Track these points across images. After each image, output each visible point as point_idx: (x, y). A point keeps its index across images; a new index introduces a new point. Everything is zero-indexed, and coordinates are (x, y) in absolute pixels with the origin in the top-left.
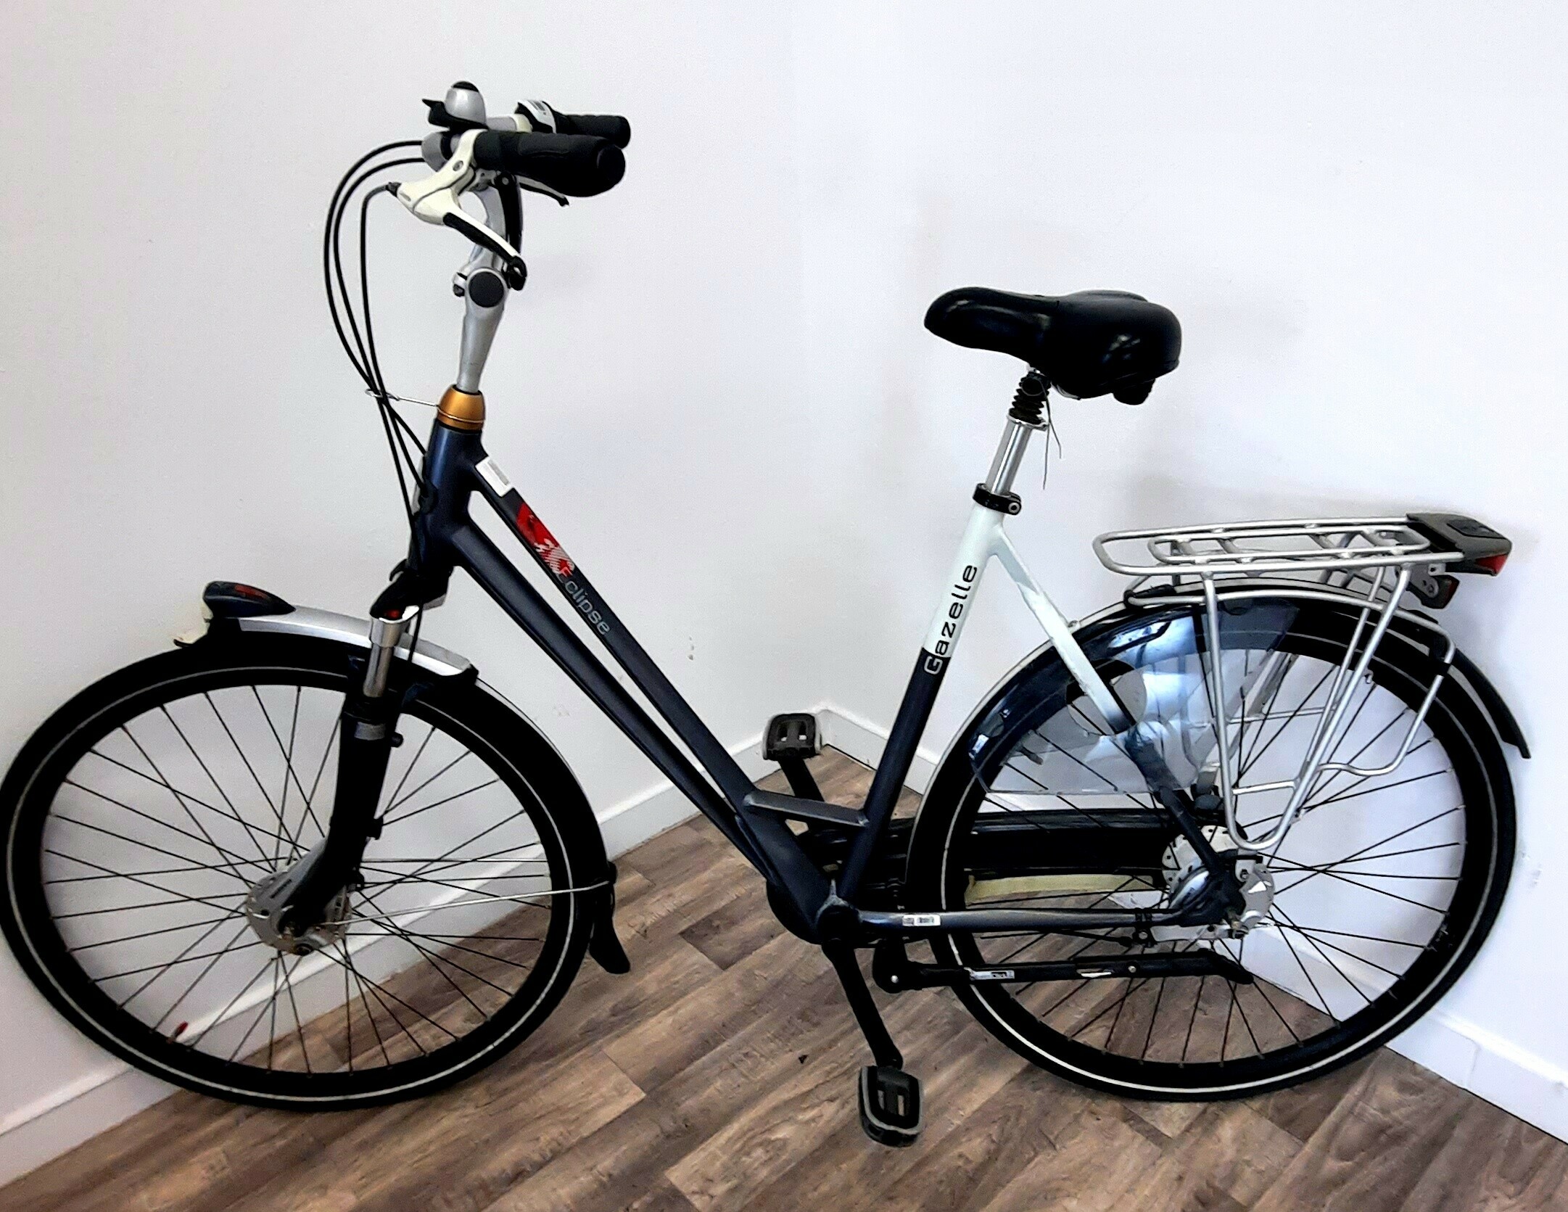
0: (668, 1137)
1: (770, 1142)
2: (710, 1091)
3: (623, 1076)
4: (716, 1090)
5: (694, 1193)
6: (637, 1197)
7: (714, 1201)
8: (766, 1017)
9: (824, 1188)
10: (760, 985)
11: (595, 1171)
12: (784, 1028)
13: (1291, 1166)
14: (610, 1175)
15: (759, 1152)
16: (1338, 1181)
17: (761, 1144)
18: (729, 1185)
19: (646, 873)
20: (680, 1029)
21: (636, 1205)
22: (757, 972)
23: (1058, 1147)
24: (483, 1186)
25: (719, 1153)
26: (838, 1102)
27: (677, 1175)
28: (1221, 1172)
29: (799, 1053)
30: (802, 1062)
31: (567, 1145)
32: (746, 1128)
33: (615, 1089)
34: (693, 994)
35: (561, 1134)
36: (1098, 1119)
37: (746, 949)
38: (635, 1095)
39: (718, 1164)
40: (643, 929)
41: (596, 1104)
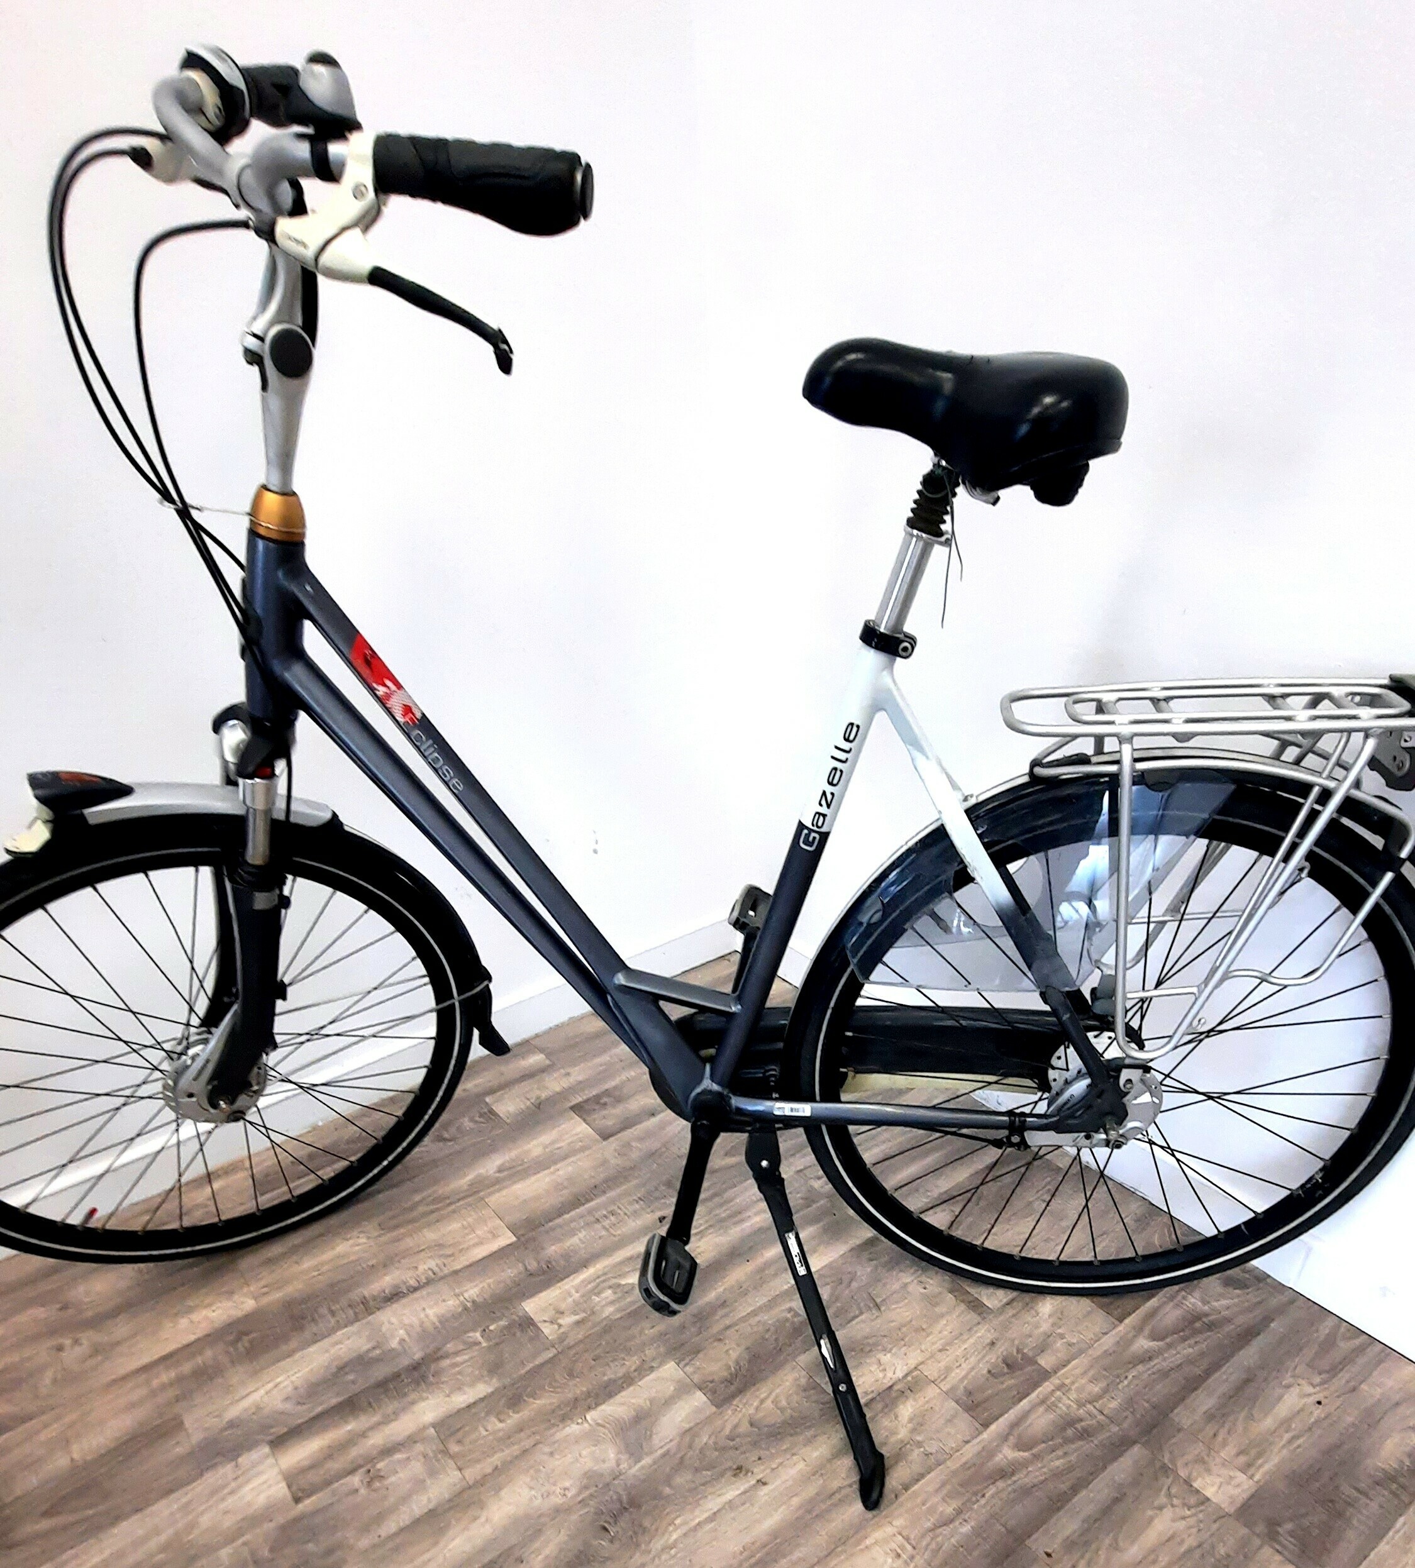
0: (530, 1275)
1: (619, 1285)
2: (575, 1240)
3: (499, 1221)
4: (578, 1241)
5: (545, 1322)
6: (494, 1321)
7: (562, 1330)
8: (634, 1182)
10: (635, 1155)
11: (462, 1298)
12: (649, 1193)
13: (1102, 1341)
14: (474, 1302)
15: (609, 1294)
16: (1146, 1358)
17: (611, 1287)
18: (577, 1318)
19: (548, 1056)
20: (558, 1187)
21: (492, 1328)
22: (634, 1144)
23: (883, 1308)
24: (364, 1302)
25: (573, 1291)
27: (531, 1307)
28: (1031, 1342)
29: (659, 1214)
30: (661, 1222)
31: (441, 1274)
32: (600, 1273)
33: (491, 1233)
34: (572, 1159)
35: (438, 1266)
36: (925, 1288)
37: (627, 1124)
38: (508, 1238)
39: (570, 1300)
40: (538, 1102)
41: (471, 1243)
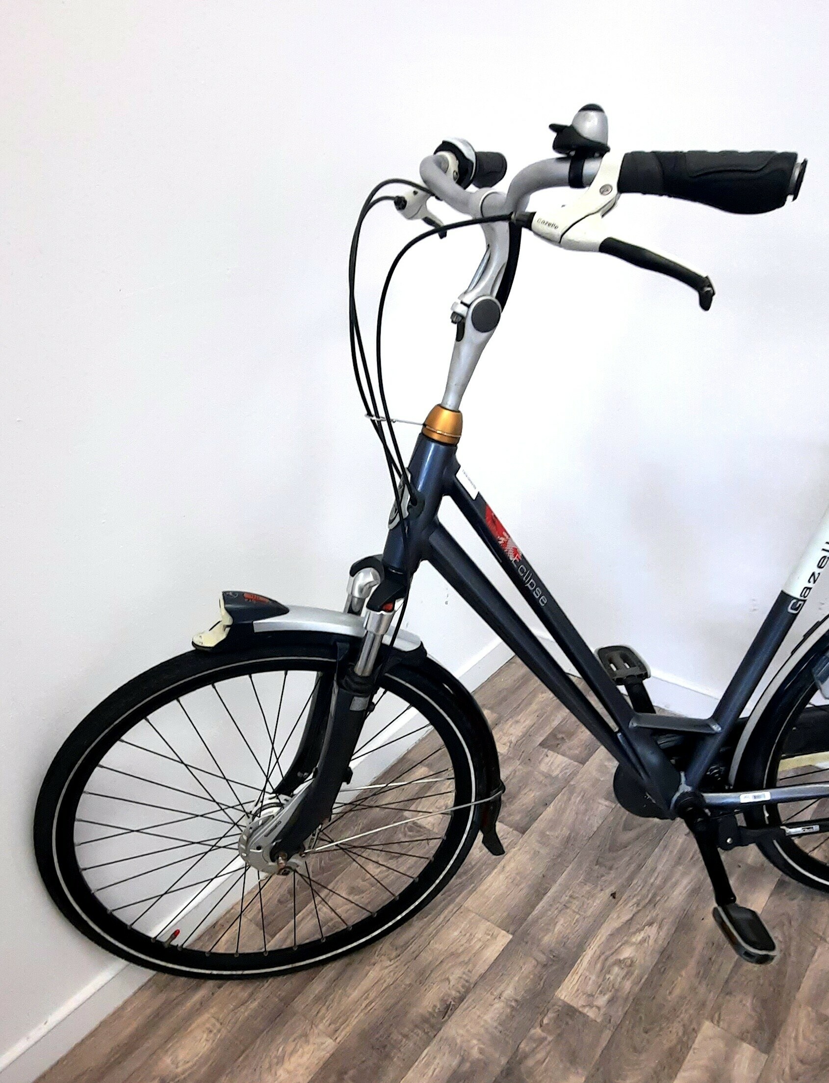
0: (545, 966)
2: (559, 927)
3: (487, 924)
4: (562, 926)
5: (584, 1006)
6: (543, 1013)
7: (602, 1012)
11: (503, 999)
12: (589, 874)
14: (516, 1001)
15: (616, 969)
17: (615, 963)
18: (607, 997)
21: (545, 1021)
24: (425, 1020)
25: (588, 974)
26: (655, 925)
27: (564, 993)
29: (608, 891)
30: (614, 898)
31: (472, 981)
32: (598, 952)
33: (487, 934)
35: (464, 973)
38: (504, 938)
39: (590, 982)
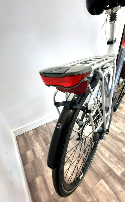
0: (111, 174)
3: (98, 184)
5: (121, 171)
7: (122, 167)
9: (116, 151)
11: (122, 191)
17: (110, 159)
18: (118, 164)
25: (113, 166)
33: (101, 186)
38: (102, 181)
39: (115, 166)
41: (105, 190)
